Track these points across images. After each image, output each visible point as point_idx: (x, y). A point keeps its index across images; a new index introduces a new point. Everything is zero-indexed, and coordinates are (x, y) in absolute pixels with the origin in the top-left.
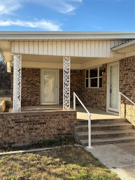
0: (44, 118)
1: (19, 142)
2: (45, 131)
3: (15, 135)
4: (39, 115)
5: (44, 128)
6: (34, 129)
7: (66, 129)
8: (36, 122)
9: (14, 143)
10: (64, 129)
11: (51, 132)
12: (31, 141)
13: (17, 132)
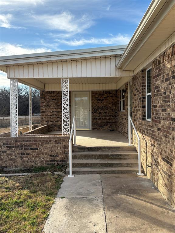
0: (36, 144)
1: (11, 166)
2: (36, 156)
3: (7, 159)
4: (31, 141)
5: (36, 153)
6: (25, 154)
7: (60, 156)
8: (28, 147)
9: (6, 167)
10: (58, 156)
11: (43, 158)
12: (23, 166)
13: (8, 156)
